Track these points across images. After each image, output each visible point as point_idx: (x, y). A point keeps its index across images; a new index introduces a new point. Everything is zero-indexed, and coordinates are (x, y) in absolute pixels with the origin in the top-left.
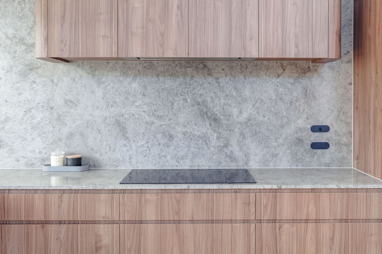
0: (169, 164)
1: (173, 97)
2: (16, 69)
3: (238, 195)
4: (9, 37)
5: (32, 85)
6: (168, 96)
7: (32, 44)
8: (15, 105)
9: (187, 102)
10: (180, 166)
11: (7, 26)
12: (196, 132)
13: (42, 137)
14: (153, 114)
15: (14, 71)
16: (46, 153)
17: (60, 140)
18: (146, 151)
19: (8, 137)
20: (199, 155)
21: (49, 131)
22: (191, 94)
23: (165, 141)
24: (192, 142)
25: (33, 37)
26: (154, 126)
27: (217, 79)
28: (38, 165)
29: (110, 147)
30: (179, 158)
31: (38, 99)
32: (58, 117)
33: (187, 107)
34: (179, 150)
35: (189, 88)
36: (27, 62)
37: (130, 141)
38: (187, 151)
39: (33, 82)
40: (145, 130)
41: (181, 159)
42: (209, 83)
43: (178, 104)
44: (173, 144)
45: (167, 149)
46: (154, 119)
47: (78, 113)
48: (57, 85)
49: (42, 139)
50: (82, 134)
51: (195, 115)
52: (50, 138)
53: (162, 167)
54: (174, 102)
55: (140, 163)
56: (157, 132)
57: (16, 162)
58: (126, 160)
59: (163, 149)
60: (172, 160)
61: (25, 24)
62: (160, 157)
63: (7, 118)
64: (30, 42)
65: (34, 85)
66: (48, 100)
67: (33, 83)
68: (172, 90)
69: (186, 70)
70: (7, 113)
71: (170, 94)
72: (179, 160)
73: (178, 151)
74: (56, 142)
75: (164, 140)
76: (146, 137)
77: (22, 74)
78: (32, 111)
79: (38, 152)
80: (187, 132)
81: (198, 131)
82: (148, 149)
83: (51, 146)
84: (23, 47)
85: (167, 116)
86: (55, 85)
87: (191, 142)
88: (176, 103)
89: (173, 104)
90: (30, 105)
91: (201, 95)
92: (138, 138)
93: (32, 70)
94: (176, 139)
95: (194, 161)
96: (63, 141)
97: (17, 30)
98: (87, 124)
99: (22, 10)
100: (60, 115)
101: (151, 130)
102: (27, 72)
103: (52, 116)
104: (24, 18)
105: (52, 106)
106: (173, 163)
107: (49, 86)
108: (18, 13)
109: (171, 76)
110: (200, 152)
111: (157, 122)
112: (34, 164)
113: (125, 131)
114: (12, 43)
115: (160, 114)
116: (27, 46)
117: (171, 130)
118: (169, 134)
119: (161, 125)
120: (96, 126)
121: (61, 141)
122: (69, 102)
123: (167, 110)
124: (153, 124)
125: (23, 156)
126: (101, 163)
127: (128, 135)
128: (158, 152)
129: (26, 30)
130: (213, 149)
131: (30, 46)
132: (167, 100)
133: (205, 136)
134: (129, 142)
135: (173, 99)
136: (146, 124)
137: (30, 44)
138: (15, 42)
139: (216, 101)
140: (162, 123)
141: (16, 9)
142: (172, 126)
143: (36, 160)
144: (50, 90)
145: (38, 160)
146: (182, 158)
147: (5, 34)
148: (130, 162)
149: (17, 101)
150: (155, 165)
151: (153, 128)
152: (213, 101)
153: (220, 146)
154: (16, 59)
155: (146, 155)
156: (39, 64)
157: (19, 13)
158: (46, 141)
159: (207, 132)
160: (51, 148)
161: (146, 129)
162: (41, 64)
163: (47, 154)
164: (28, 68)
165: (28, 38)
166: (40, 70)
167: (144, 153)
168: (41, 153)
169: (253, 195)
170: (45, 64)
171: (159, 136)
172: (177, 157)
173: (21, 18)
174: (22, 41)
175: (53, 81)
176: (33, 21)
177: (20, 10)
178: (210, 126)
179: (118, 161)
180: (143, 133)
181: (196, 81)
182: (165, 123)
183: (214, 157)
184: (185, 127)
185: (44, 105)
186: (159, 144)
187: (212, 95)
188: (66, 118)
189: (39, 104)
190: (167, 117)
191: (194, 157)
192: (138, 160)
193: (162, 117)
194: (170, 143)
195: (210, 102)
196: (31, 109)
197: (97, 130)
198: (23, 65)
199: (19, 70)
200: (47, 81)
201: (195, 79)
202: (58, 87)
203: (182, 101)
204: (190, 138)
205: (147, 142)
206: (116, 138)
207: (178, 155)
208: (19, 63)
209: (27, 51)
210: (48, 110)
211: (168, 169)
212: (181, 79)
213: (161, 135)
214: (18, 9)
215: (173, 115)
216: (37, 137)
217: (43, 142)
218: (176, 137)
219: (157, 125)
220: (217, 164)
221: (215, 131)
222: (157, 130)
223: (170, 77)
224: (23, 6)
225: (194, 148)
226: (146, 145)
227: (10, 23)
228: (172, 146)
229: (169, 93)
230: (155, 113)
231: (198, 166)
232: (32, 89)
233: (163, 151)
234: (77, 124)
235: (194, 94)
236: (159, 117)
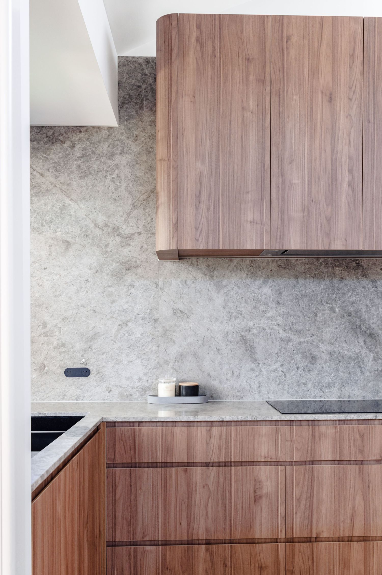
0: (311, 394)
1: (316, 306)
2: (109, 268)
4: (99, 226)
5: (129, 290)
6: (310, 305)
7: (130, 235)
8: (106, 316)
9: (334, 312)
10: (326, 397)
11: (96, 211)
12: (346, 352)
13: (142, 359)
14: (290, 328)
15: (105, 271)
16: (147, 381)
17: (166, 362)
18: (281, 376)
19: (97, 359)
20: (350, 382)
21: (152, 351)
22: (339, 302)
23: (305, 364)
24: (341, 364)
25: (131, 226)
26: (291, 344)
27: (374, 281)
28: (136, 397)
29: (233, 372)
30: (323, 386)
31: (138, 308)
32: (164, 332)
33: (334, 319)
34: (324, 375)
35: (337, 293)
36: (123, 259)
37: (259, 363)
38: (334, 376)
39: (130, 285)
40: (279, 349)
41: (326, 387)
42: (364, 287)
43: (323, 315)
44: (316, 368)
45: (308, 374)
46: (291, 335)
47: (190, 328)
48: (162, 289)
49: (142, 362)
50: (195, 355)
51: (345, 329)
52: (152, 360)
53: (302, 398)
54: (317, 312)
55: (272, 393)
56: (295, 352)
57: (107, 392)
58: (254, 389)
59: (303, 375)
60: (315, 389)
61: (120, 209)
62: (299, 385)
63: (96, 334)
64: (127, 232)
65: (133, 290)
66: (151, 310)
67: (130, 287)
68: (315, 297)
69: (334, 269)
70: (96, 327)
71: (312, 302)
72: (323, 389)
73: (322, 377)
74: (161, 366)
75: (304, 362)
76: (280, 358)
77: (115, 276)
78: (129, 324)
79: (137, 380)
80: (334, 352)
81: (348, 351)
82: (283, 374)
83: (155, 370)
84: (118, 239)
85: (309, 330)
86: (159, 290)
87: (339, 365)
88: (321, 314)
89: (316, 315)
90: (126, 317)
91: (353, 303)
92: (270, 360)
93: (129, 269)
94: (319, 361)
95: (343, 390)
96: (171, 364)
97: (109, 217)
98: (202, 342)
99: (116, 189)
100: (167, 330)
101: (288, 349)
102: (123, 272)
103: (156, 331)
104: (119, 200)
105: (156, 318)
106: (316, 393)
107: (151, 291)
108: (111, 194)
109: (314, 278)
110: (351, 378)
111: (296, 339)
112: (131, 395)
113: (253, 351)
114: (103, 234)
115: (299, 328)
116: (123, 238)
117: (313, 349)
118: (311, 354)
119: (300, 343)
120: (215, 345)
121: (168, 365)
122: (179, 312)
123: (308, 322)
124: (290, 342)
125: (116, 384)
126: (221, 394)
127: (256, 356)
128: (296, 378)
129: (122, 216)
130: (368, 374)
131: (126, 238)
132: (309, 309)
133: (358, 357)
134: (258, 366)
135: (317, 308)
136: (280, 341)
137: (126, 236)
138: (106, 232)
139: (373, 310)
140: (302, 340)
141: (108, 188)
142: (315, 343)
143: (134, 390)
144: (153, 296)
145: (137, 390)
146: (328, 386)
147: (93, 222)
148: (259, 392)
149: (109, 312)
150: (292, 396)
151: (290, 346)
152: (368, 311)
153: (377, 370)
154: (108, 255)
155: (280, 382)
156: (138, 262)
157: (113, 193)
158: (148, 364)
159: (360, 352)
160: (154, 374)
161: (281, 347)
162: (142, 262)
163: (149, 382)
164: (124, 267)
165: (124, 227)
166: (140, 269)
167: (277, 379)
168: (141, 380)
170: (147, 262)
171: (298, 357)
172: (321, 385)
173: (115, 200)
174: (116, 232)
175: (157, 285)
176: (131, 204)
177: (113, 189)
178: (365, 344)
179: (243, 390)
180: (277, 354)
181: (346, 285)
182: (305, 340)
183: (370, 384)
184: (332, 345)
185: (146, 316)
186: (298, 368)
187: (368, 302)
188: (175, 334)
189: (138, 314)
190: (308, 332)
191: (344, 384)
192: (270, 389)
193: (302, 332)
194: (312, 366)
195: (365, 311)
196: (128, 321)
197: (215, 349)
198: (117, 263)
199: (112, 270)
200: (149, 284)
201: (345, 282)
202: (164, 293)
203: (327, 311)
204: (339, 359)
205: (282, 365)
206: (240, 360)
207: (322, 381)
208: (112, 261)
209: (124, 244)
210: (151, 323)
211: (309, 401)
212: (327, 281)
213: (300, 355)
214: (110, 188)
215: (316, 329)
216: (136, 359)
217: (143, 366)
218: (320, 358)
219: (295, 343)
220: (374, 394)
221: (371, 351)
222: (296, 349)
223: (312, 279)
224: (118, 184)
225: (344, 373)
226: (281, 369)
227: (100, 206)
228: (315, 370)
229: (311, 300)
230: (292, 327)
231: (348, 396)
232: (129, 295)
233: (303, 377)
234: (189, 341)
235: (344, 301)
236: (298, 332)
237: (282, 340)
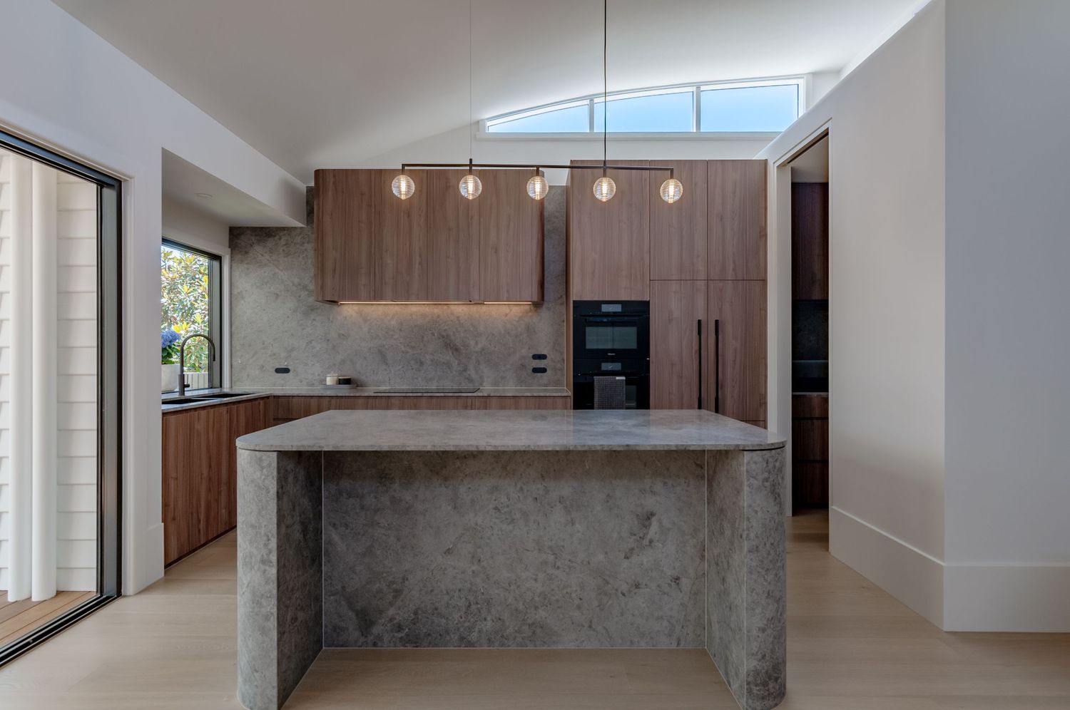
0: (420, 384)
2: (301, 310)
3: (459, 400)
4: (295, 285)
8: (299, 338)
9: (434, 335)
11: (293, 276)
12: (441, 359)
13: (320, 363)
15: (299, 311)
17: (335, 365)
18: (402, 374)
19: (294, 363)
21: (326, 358)
22: (437, 330)
23: (417, 367)
25: (313, 285)
27: (458, 317)
28: (317, 385)
29: (374, 371)
31: (318, 333)
32: (333, 347)
33: (434, 340)
34: (428, 373)
35: (436, 324)
36: (309, 304)
38: (434, 374)
39: (314, 320)
40: (401, 358)
41: (429, 381)
42: (452, 321)
43: (427, 337)
45: (419, 373)
46: (408, 349)
47: (348, 345)
48: (332, 322)
49: (320, 365)
50: (352, 361)
52: (326, 364)
53: (415, 388)
55: (397, 385)
56: (411, 359)
57: (300, 382)
58: (386, 381)
59: (416, 373)
60: (423, 381)
61: (308, 275)
62: (413, 380)
63: (293, 348)
64: (312, 288)
65: (315, 323)
68: (423, 326)
69: (434, 310)
70: (293, 344)
74: (331, 367)
75: (416, 365)
76: (402, 363)
77: (305, 314)
78: (313, 342)
80: (434, 359)
81: (443, 359)
82: (404, 372)
83: (328, 370)
84: (306, 293)
87: (437, 367)
89: (423, 337)
90: (311, 338)
91: (445, 330)
92: (395, 364)
93: (312, 310)
94: (425, 365)
95: (440, 381)
96: (337, 365)
97: (301, 279)
98: (355, 353)
99: (305, 263)
100: (335, 346)
101: (406, 358)
102: (309, 312)
103: (328, 346)
104: (307, 270)
105: (328, 339)
106: (423, 386)
108: (302, 266)
110: (445, 375)
111: (411, 352)
112: (314, 384)
113: (385, 359)
117: (421, 358)
118: (420, 361)
119: (414, 354)
120: (363, 355)
123: (418, 342)
124: (408, 353)
125: (305, 378)
126: (365, 382)
127: (388, 362)
128: (411, 375)
129: (308, 279)
130: (454, 373)
132: (419, 334)
133: (448, 363)
134: (389, 367)
135: (424, 333)
137: (310, 291)
138: (299, 288)
139: (458, 335)
140: (415, 352)
141: (301, 263)
142: (422, 354)
145: (316, 381)
146: (431, 380)
147: (292, 282)
148: (389, 383)
149: (301, 335)
150: (409, 387)
151: (408, 356)
154: (301, 302)
155: (402, 378)
158: (323, 366)
159: (450, 359)
164: (309, 309)
167: (400, 375)
168: (318, 377)
169: (469, 401)
171: (412, 362)
172: (426, 380)
173: (305, 269)
174: (305, 288)
177: (303, 263)
178: (453, 355)
179: (380, 382)
180: (400, 360)
182: (417, 352)
184: (433, 355)
185: (322, 338)
186: (412, 369)
188: (339, 348)
189: (318, 337)
191: (440, 379)
192: (396, 381)
194: (421, 368)
197: (363, 357)
198: (305, 306)
204: (437, 364)
205: (403, 367)
206: (378, 364)
207: (427, 377)
208: (303, 305)
209: (310, 295)
210: (325, 342)
213: (414, 361)
216: (317, 363)
217: (321, 367)
218: (426, 363)
219: (411, 354)
221: (456, 359)
224: (306, 260)
225: (440, 372)
226: (402, 369)
227: (296, 273)
228: (423, 370)
229: (420, 328)
231: (443, 387)
232: (313, 325)
234: (348, 352)
236: (413, 348)
237: (403, 352)
